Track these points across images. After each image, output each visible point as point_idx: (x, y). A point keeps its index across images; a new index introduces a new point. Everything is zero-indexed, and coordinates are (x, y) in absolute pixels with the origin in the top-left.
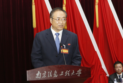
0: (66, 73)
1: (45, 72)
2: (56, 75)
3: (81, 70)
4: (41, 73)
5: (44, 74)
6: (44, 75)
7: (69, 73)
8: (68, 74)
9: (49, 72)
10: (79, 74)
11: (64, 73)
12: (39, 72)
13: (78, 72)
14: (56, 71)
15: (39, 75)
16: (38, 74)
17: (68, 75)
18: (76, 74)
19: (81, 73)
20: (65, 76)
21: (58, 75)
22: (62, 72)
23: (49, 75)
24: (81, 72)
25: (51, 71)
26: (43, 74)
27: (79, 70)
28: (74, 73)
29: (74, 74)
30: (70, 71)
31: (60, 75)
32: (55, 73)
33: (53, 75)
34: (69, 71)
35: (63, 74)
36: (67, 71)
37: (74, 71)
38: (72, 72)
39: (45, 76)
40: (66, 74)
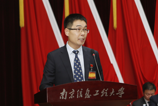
0: (102, 92)
1: (73, 90)
2: (88, 95)
3: (124, 89)
4: (67, 92)
5: (72, 93)
6: (71, 95)
7: (106, 92)
8: (105, 94)
9: (79, 90)
10: (121, 94)
11: (100, 92)
12: (64, 90)
13: (120, 92)
14: (88, 89)
15: (65, 94)
16: (62, 94)
17: (106, 96)
18: (117, 94)
19: (123, 93)
20: (102, 96)
21: (91, 95)
22: (98, 91)
23: (79, 95)
24: (124, 91)
25: (82, 89)
26: (70, 93)
27: (122, 89)
28: (113, 93)
29: (114, 95)
30: (108, 89)
31: (94, 95)
32: (88, 92)
33: (84, 96)
34: (106, 89)
35: (98, 94)
36: (104, 89)
37: (113, 90)
38: (112, 92)
39: (73, 95)
40: (102, 94)
